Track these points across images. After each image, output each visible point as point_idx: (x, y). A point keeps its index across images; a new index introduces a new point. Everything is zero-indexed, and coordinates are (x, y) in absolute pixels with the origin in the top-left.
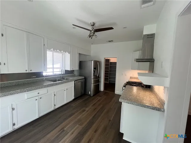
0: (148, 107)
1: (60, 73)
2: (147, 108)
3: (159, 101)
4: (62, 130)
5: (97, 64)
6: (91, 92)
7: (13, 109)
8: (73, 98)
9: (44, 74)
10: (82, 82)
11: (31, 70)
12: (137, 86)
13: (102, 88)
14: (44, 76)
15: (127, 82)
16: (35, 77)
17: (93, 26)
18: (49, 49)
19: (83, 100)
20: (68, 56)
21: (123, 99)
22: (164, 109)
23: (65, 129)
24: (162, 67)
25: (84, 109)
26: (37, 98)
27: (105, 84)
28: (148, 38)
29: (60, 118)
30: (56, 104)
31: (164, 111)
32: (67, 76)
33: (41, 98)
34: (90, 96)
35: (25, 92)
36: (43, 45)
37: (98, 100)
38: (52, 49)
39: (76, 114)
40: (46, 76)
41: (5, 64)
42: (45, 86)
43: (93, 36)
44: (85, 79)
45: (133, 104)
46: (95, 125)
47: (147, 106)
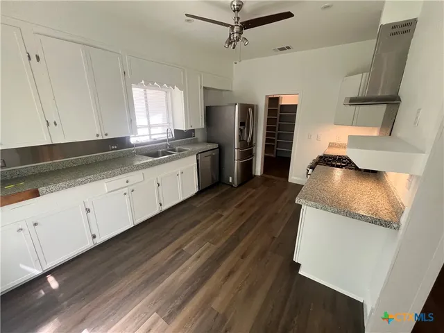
0: (361, 217)
1: (164, 137)
2: (359, 219)
3: (392, 206)
4: (179, 250)
5: (248, 111)
6: (234, 177)
7: (88, 211)
8: (196, 190)
9: (133, 140)
10: (213, 157)
11: (106, 135)
12: (342, 167)
13: (258, 169)
14: (132, 146)
15: (321, 157)
16: (116, 147)
17: (238, 10)
18: (137, 83)
19: (217, 194)
20: (178, 95)
21: (305, 198)
22: (398, 223)
23: (184, 249)
24: (415, 123)
25: (219, 212)
26: (125, 190)
27: (267, 161)
28: (392, 34)
29: (172, 229)
30: (162, 202)
31: (398, 228)
32: (180, 142)
33: (133, 191)
34: (232, 186)
35: (103, 178)
36: (121, 73)
37: (249, 194)
38: (143, 82)
39: (204, 222)
40: (137, 145)
41: (55, 124)
42: (138, 166)
43: (238, 40)
44: (221, 149)
45: (325, 210)
46: (242, 244)
47: (359, 215)
